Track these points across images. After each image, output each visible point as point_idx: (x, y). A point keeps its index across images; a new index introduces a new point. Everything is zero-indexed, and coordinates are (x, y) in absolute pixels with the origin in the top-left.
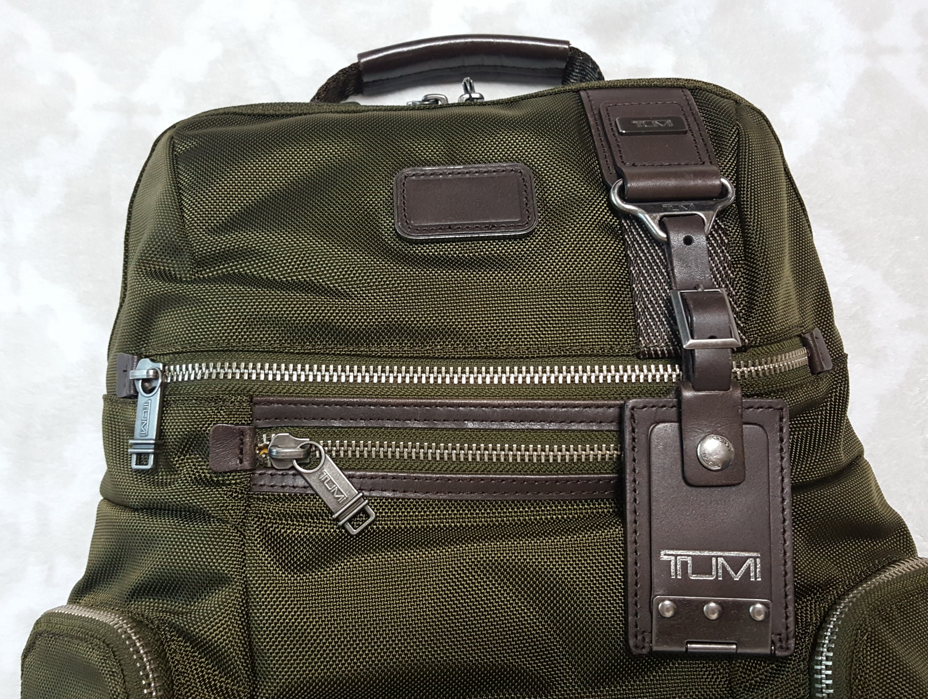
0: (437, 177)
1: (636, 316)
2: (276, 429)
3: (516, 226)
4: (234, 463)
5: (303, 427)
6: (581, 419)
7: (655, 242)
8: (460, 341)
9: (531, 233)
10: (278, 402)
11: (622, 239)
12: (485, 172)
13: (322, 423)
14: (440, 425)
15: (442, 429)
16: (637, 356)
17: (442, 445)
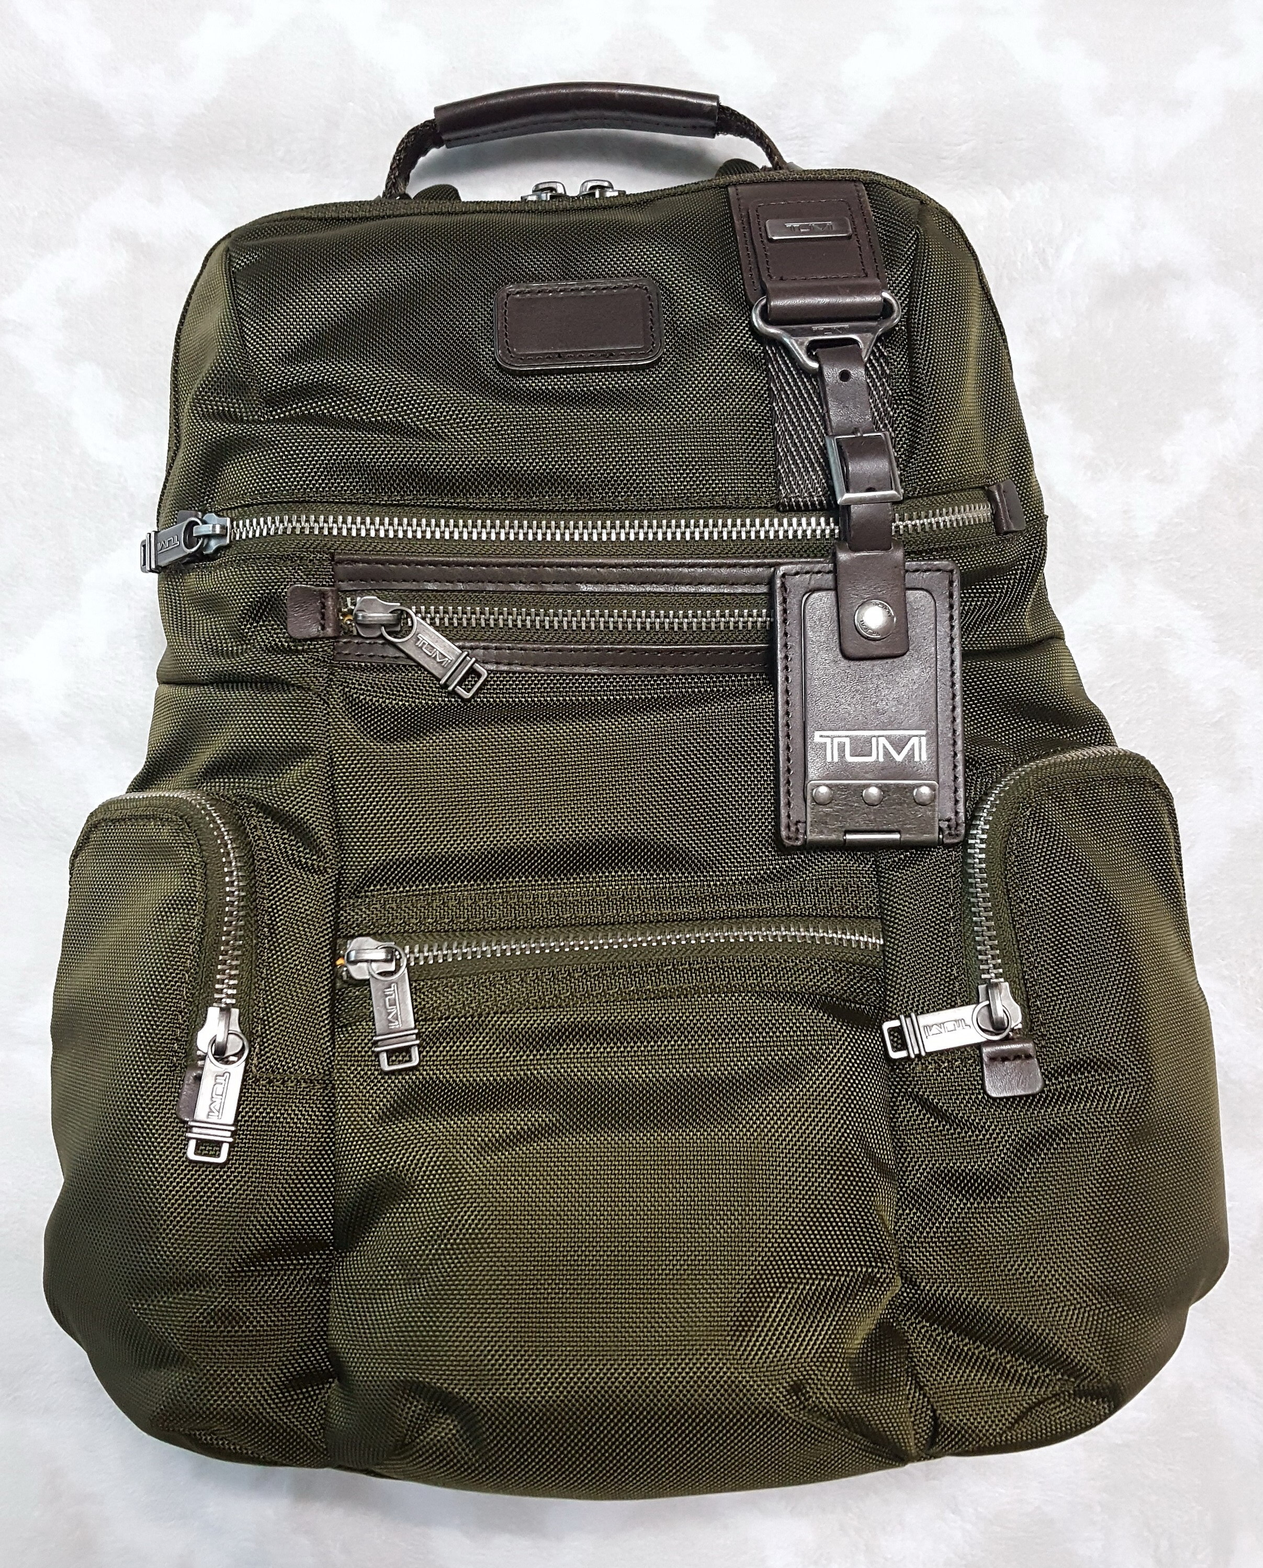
0: (546, 295)
1: (777, 460)
2: (363, 592)
3: (638, 354)
4: (314, 630)
5: (392, 590)
6: (710, 580)
7: (804, 372)
8: (572, 491)
9: (656, 363)
10: (363, 561)
11: (765, 370)
12: (604, 289)
13: (414, 586)
14: (549, 588)
15: (552, 593)
16: (776, 507)
17: (551, 611)
